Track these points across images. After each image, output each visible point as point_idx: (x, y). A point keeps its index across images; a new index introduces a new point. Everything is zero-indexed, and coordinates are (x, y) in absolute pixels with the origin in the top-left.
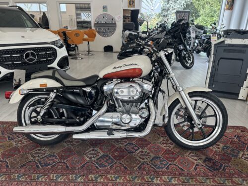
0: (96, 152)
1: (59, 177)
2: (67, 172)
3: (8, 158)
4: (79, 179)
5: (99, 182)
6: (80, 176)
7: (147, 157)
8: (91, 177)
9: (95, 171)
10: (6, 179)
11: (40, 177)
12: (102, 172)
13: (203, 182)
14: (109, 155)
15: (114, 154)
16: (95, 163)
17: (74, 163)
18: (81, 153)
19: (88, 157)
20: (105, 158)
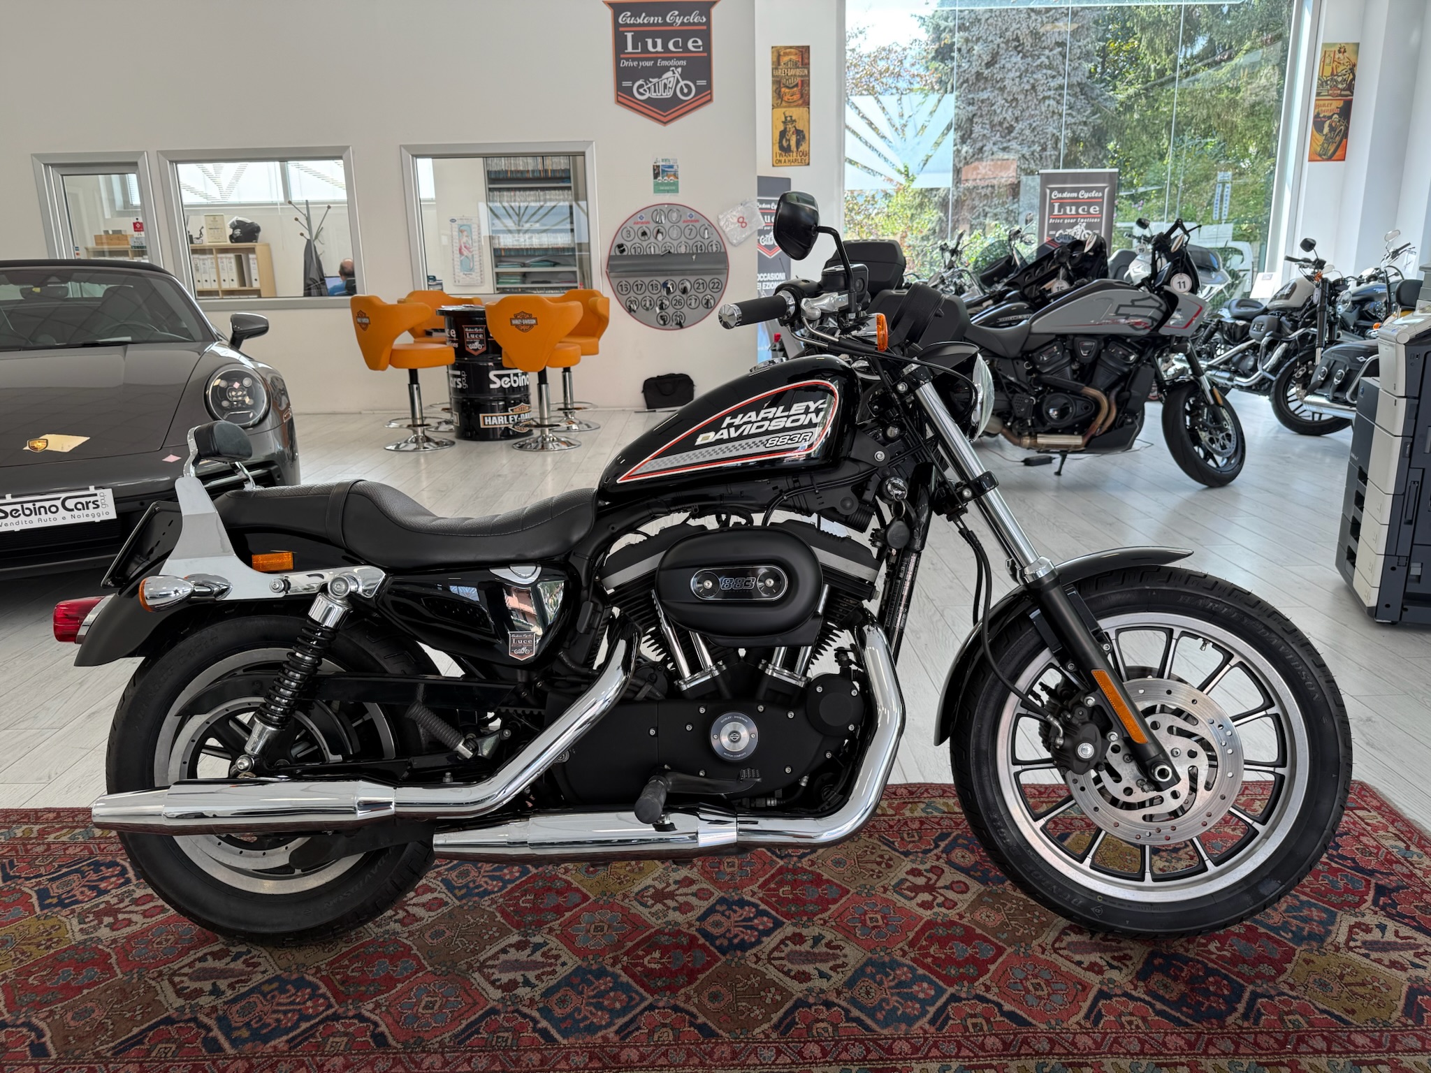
0: (537, 957)
2: (381, 1067)
3: (40, 1005)
7: (825, 967)
9: (537, 1056)
12: (575, 1059)
14: (609, 968)
15: (642, 965)
16: (536, 1014)
17: (416, 1017)
18: (455, 964)
19: (493, 983)
20: (590, 983)
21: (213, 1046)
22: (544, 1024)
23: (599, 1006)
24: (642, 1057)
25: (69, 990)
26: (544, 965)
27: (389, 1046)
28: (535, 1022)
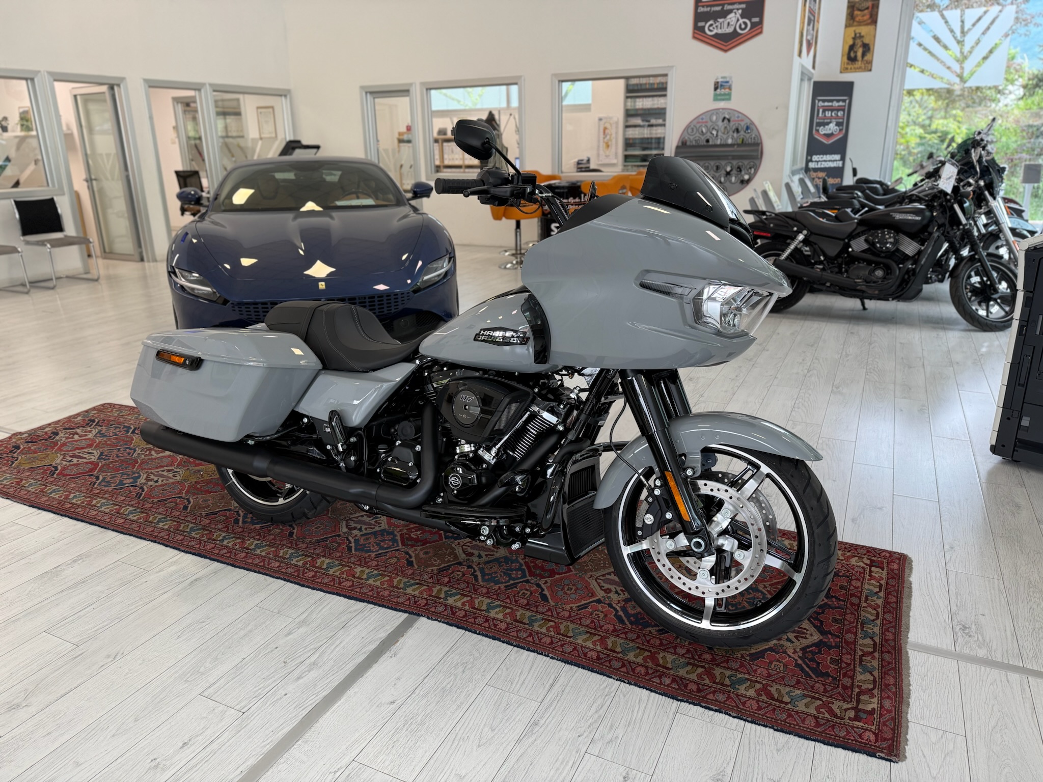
0: (373, 522)
1: (259, 548)
2: (284, 542)
3: (194, 494)
4: (295, 560)
5: (329, 575)
6: (302, 555)
7: (483, 554)
8: (323, 562)
9: (338, 555)
10: (170, 527)
11: (227, 539)
12: (353, 560)
13: (570, 634)
14: (396, 533)
15: (410, 535)
16: (352, 540)
17: (310, 530)
18: (340, 516)
19: (347, 527)
20: (382, 535)
21: (237, 521)
22: (353, 545)
23: (378, 544)
24: (377, 566)
25: (208, 492)
26: (372, 525)
27: (292, 536)
28: (350, 542)
